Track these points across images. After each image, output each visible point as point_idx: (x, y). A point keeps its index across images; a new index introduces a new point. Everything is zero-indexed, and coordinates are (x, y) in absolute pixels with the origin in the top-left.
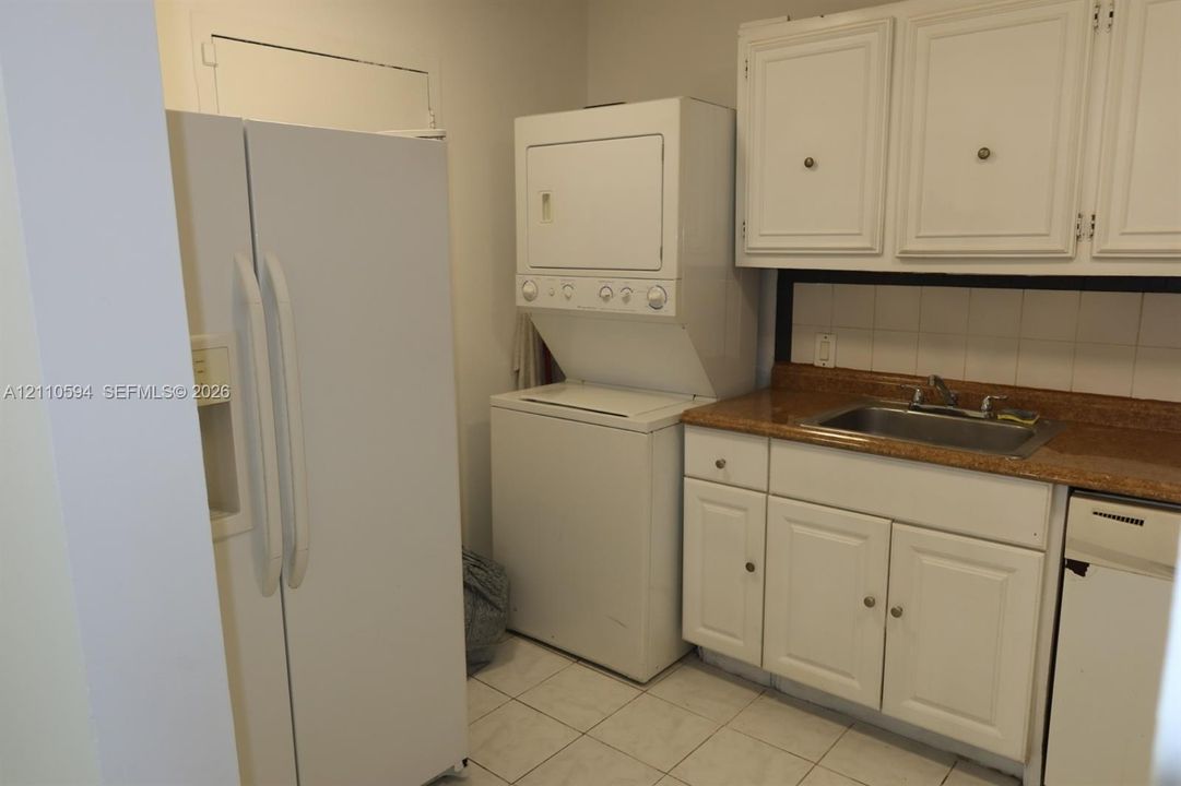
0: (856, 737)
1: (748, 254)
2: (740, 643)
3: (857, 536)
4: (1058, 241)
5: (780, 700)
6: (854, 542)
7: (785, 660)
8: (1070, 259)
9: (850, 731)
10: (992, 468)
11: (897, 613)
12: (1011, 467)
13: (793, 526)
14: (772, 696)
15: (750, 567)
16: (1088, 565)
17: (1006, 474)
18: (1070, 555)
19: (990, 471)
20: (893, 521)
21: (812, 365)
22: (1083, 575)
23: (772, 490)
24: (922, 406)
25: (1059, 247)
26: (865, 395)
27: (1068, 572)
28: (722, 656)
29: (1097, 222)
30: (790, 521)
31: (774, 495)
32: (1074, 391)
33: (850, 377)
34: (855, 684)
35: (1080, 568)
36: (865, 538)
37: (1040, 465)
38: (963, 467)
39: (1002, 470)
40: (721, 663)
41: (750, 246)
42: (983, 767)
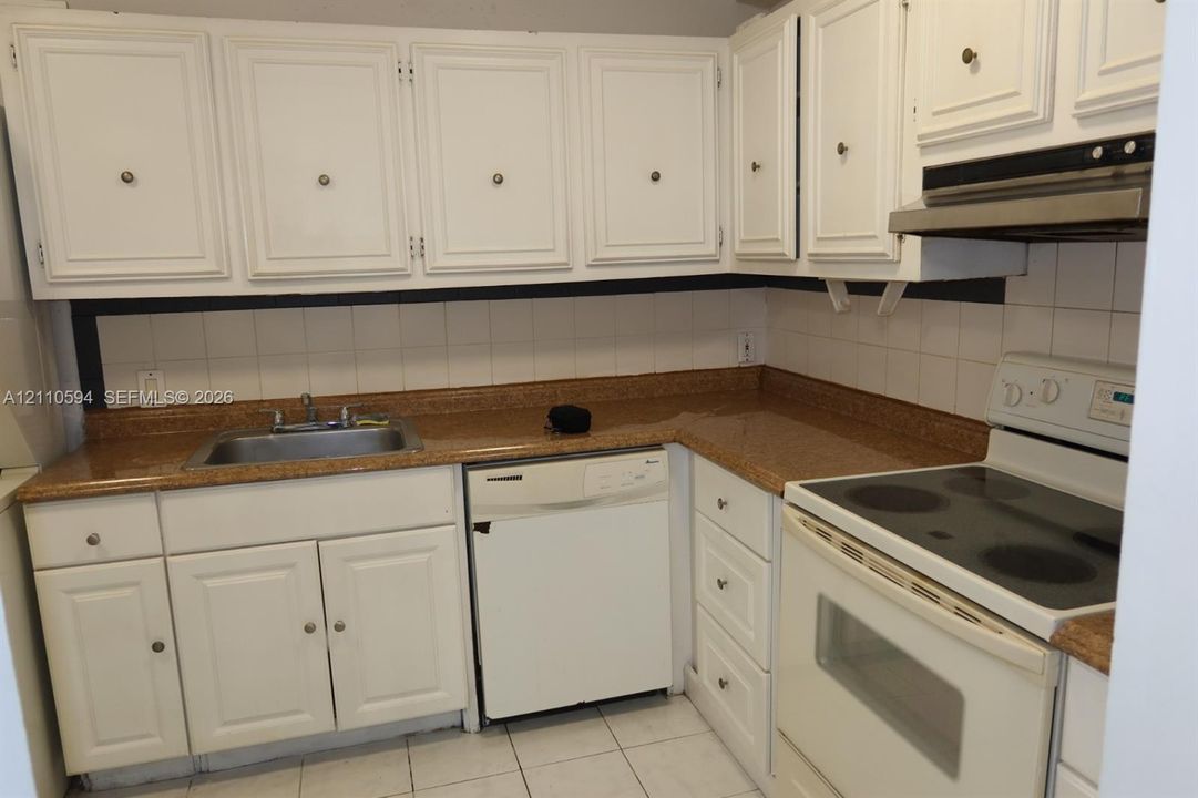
0: (313, 770)
1: (51, 284)
2: (157, 740)
3: (283, 567)
4: (397, 260)
5: (215, 781)
6: (281, 575)
7: (221, 731)
8: (409, 275)
9: (304, 768)
10: (404, 464)
11: (339, 628)
12: (419, 459)
13: (206, 582)
14: (203, 782)
15: (158, 647)
16: (489, 523)
17: (418, 466)
18: (476, 519)
19: (403, 468)
20: (318, 540)
21: (138, 408)
22: (487, 532)
23: (169, 550)
24: (287, 427)
25: (399, 266)
26: (211, 429)
27: (477, 535)
28: (120, 770)
29: (426, 243)
30: (199, 577)
31: (172, 555)
32: (407, 389)
33: (191, 413)
34: (305, 717)
35: (484, 528)
36: (292, 566)
37: (440, 452)
38: (380, 469)
39: (413, 463)
40: (120, 779)
41: (55, 273)
42: (427, 733)
